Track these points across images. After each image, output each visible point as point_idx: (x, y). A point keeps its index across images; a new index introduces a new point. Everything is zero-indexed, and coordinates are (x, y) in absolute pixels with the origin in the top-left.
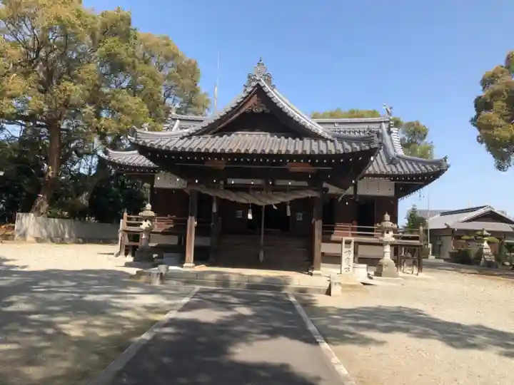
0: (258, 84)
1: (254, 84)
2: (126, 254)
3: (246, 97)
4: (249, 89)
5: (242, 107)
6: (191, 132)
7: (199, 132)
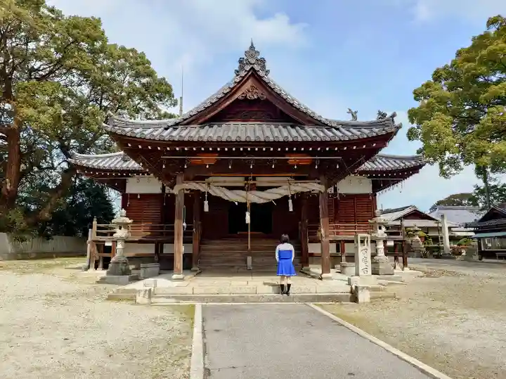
0: (252, 68)
1: (248, 68)
2: (96, 267)
3: (239, 83)
4: (243, 74)
5: (235, 93)
6: (178, 121)
7: (185, 122)
